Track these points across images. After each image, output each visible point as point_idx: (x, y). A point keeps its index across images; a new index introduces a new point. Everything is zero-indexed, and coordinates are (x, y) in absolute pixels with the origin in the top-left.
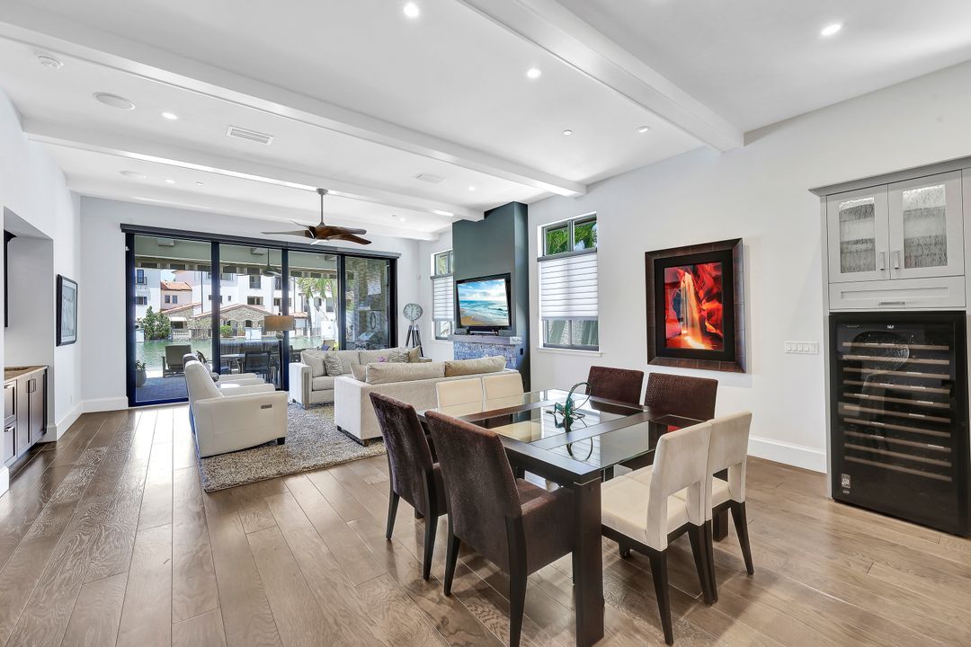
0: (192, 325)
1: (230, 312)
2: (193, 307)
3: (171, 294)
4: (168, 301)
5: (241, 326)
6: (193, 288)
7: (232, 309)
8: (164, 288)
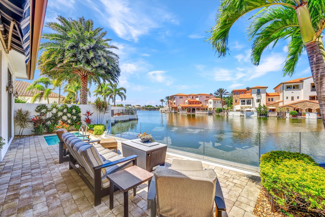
0: (278, 110)
1: (298, 104)
2: (279, 102)
3: (271, 97)
4: (269, 101)
5: (304, 111)
6: (280, 94)
7: (299, 103)
8: (267, 95)
